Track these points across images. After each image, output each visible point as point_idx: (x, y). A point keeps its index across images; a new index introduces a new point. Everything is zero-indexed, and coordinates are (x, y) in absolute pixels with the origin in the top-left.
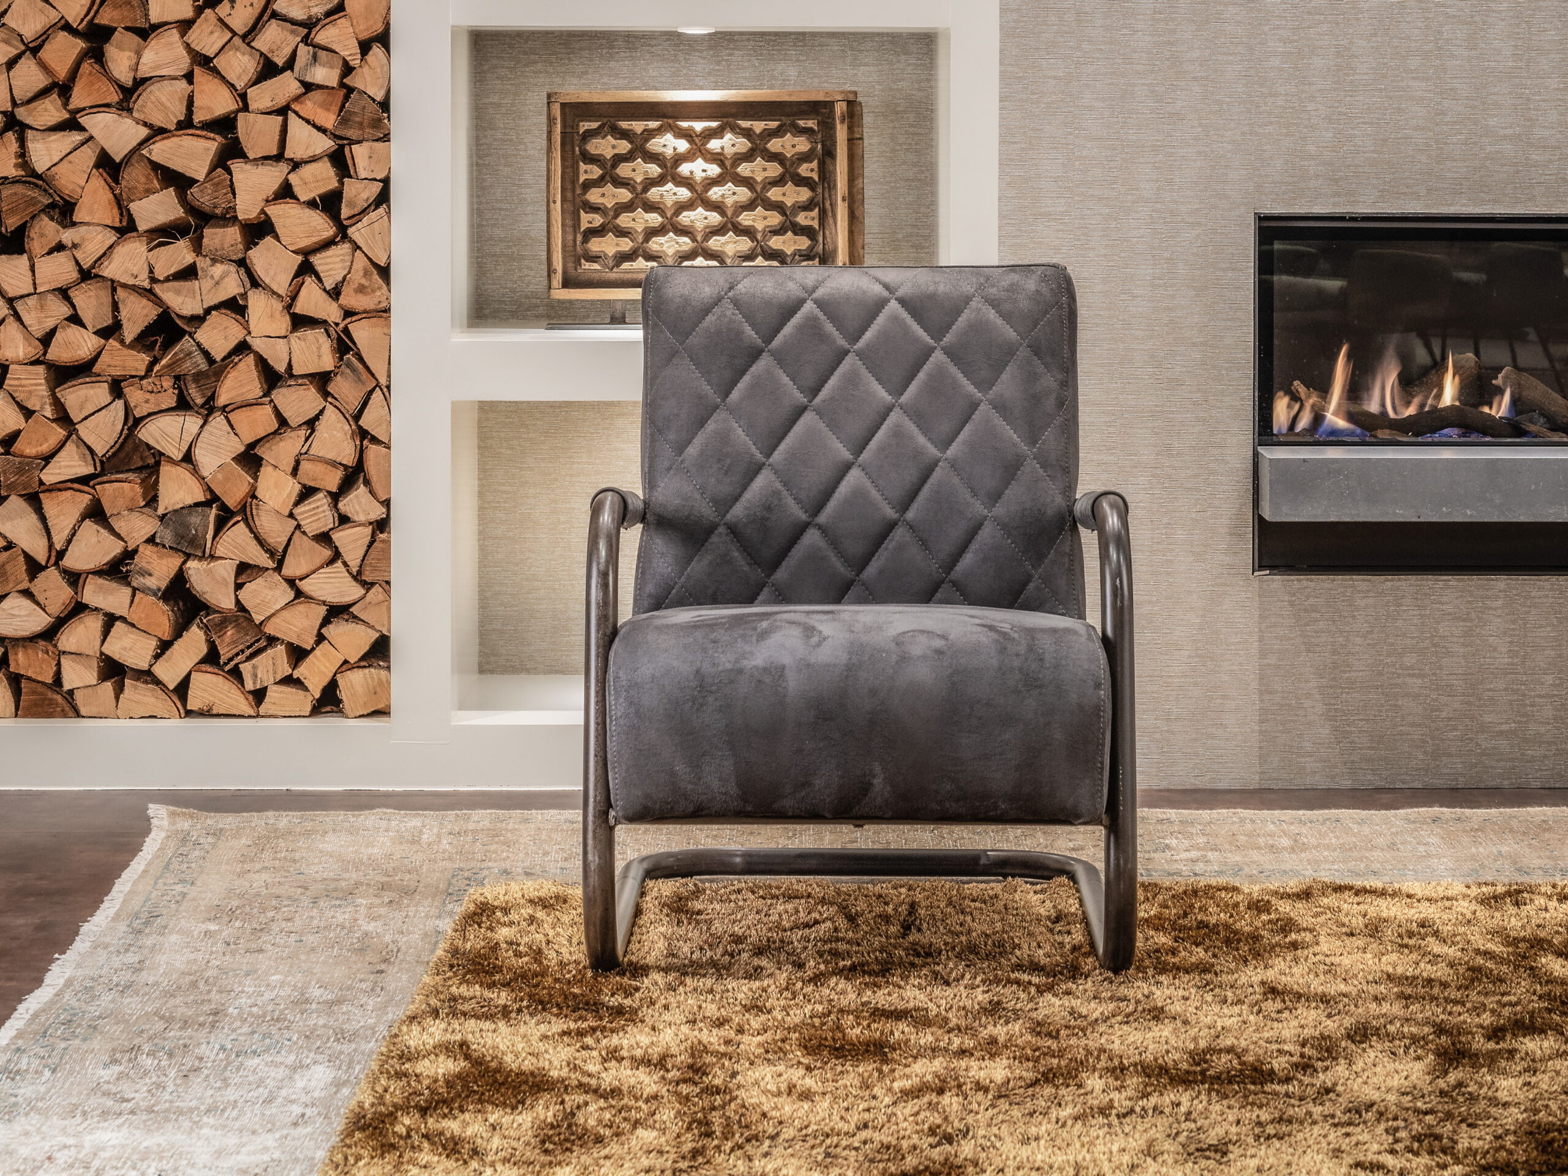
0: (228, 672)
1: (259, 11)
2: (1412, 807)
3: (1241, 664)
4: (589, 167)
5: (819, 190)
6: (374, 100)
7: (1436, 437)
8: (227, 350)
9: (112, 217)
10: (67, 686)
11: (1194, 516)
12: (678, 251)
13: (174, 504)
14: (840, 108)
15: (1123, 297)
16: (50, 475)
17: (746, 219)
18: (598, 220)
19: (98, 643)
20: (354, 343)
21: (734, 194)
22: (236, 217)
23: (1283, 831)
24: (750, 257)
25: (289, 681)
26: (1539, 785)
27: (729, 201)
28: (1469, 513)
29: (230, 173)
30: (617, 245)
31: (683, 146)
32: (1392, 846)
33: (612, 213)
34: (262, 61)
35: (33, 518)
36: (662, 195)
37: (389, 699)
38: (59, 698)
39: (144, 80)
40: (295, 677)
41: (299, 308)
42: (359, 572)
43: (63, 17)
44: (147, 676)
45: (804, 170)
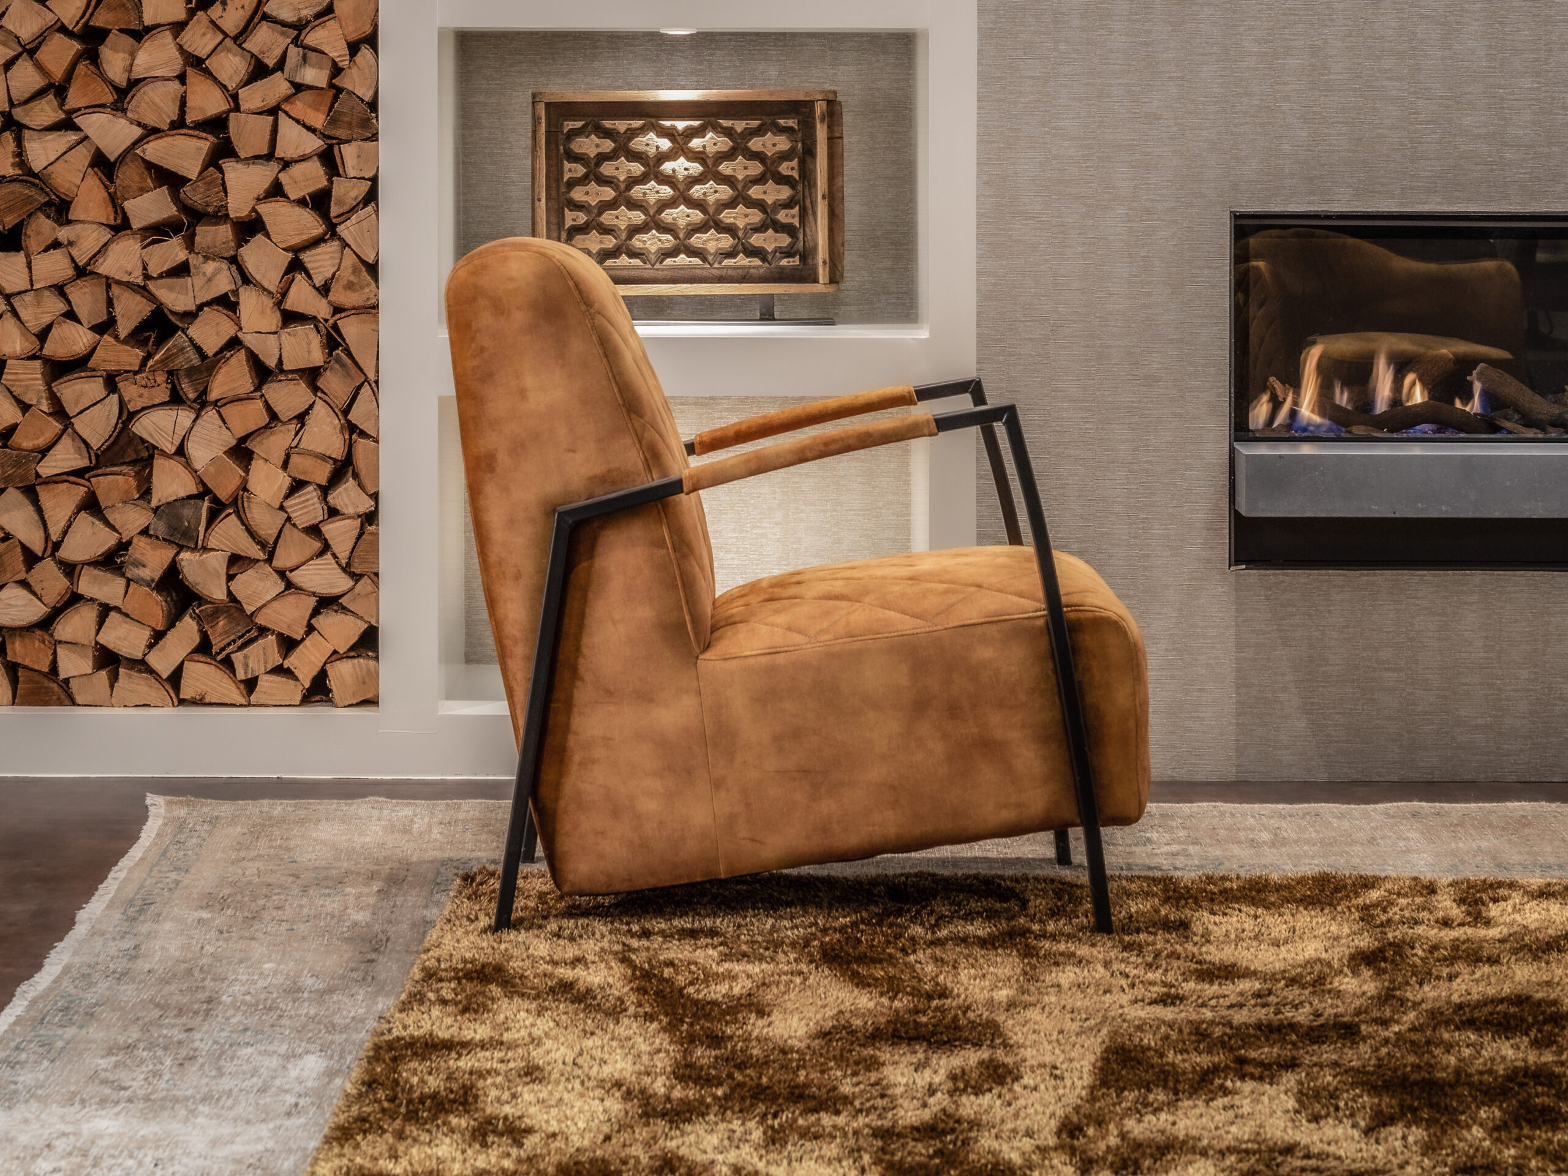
0: (220, 662)
1: (249, 11)
2: (1391, 801)
3: (1217, 658)
4: (573, 166)
5: (800, 188)
6: (362, 100)
7: (1411, 433)
8: (219, 346)
9: (106, 215)
10: (63, 675)
11: (1171, 511)
12: (661, 249)
13: (167, 497)
14: (820, 108)
15: (1100, 294)
16: (47, 468)
17: (727, 216)
18: (582, 218)
19: (93, 632)
20: (344, 340)
21: (716, 192)
22: (227, 215)
23: (1263, 825)
24: (731, 254)
25: (279, 670)
26: (1515, 779)
27: (711, 199)
28: (1444, 508)
29: (221, 171)
30: (601, 242)
31: (665, 144)
32: (1372, 841)
33: (595, 211)
34: (253, 62)
35: (31, 509)
36: (645, 194)
37: (377, 690)
38: (55, 686)
39: (138, 81)
40: (285, 666)
41: (291, 304)
42: (348, 564)
43: (59, 20)
44: (141, 665)
45: (787, 168)
